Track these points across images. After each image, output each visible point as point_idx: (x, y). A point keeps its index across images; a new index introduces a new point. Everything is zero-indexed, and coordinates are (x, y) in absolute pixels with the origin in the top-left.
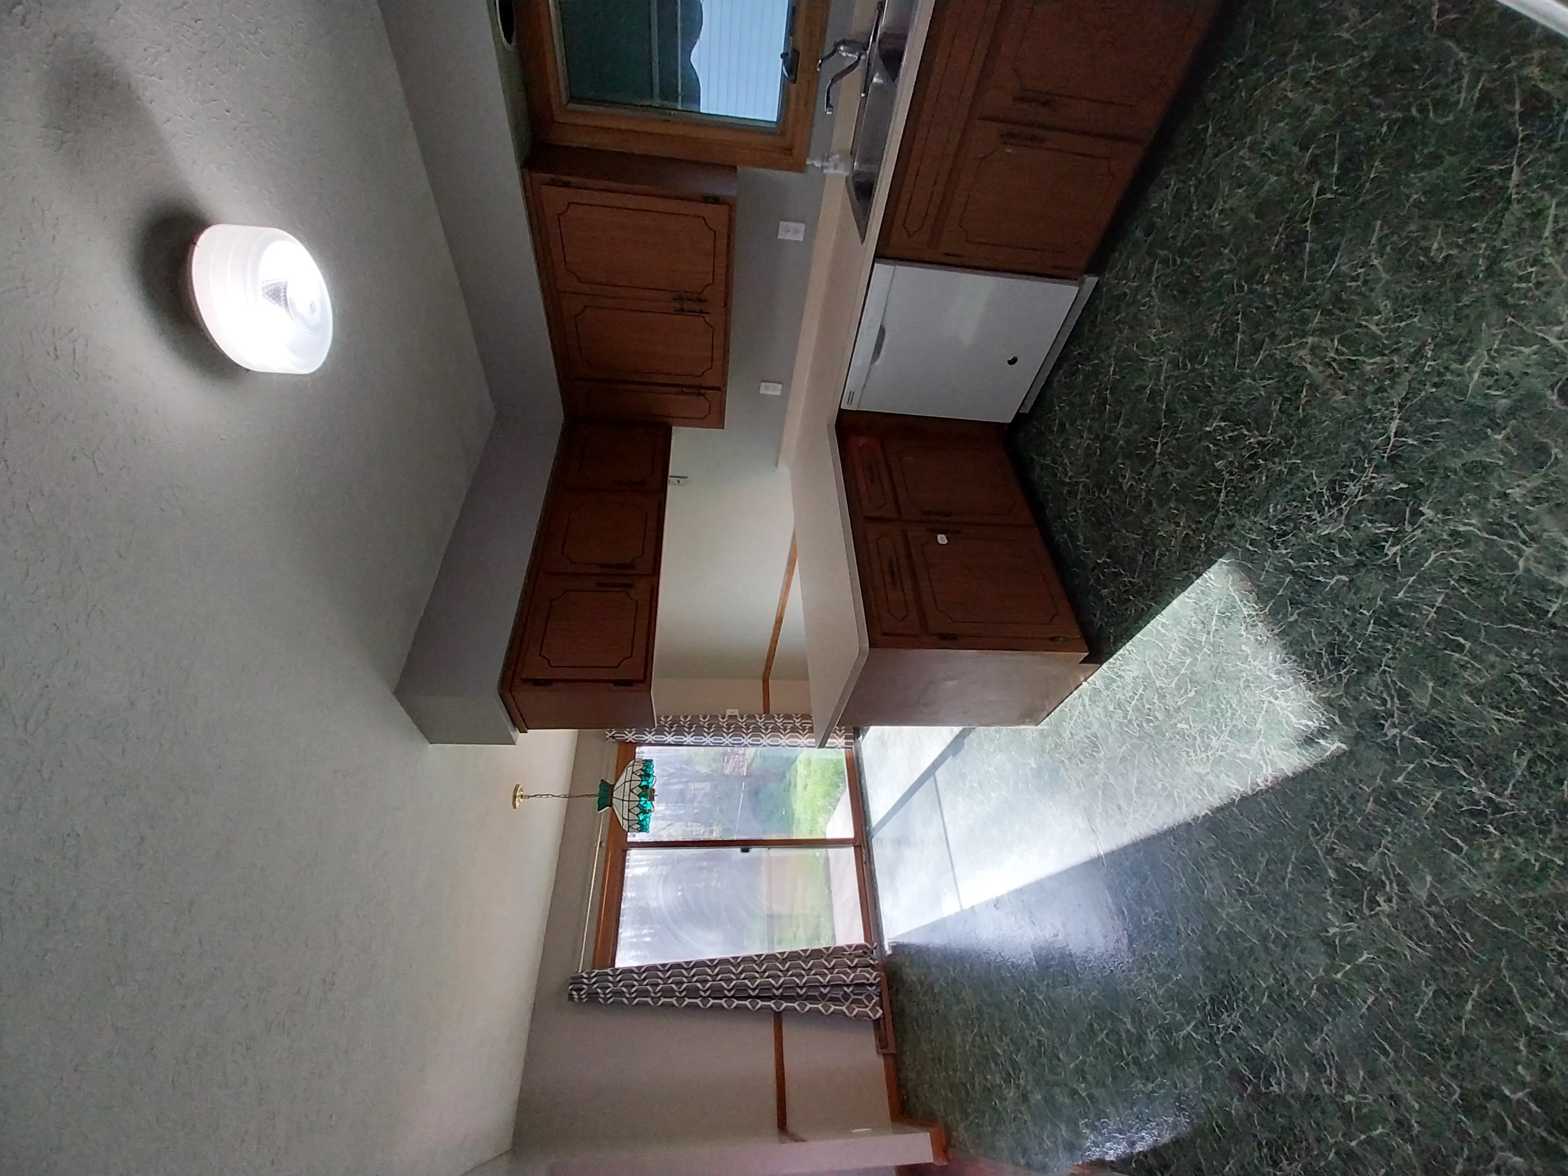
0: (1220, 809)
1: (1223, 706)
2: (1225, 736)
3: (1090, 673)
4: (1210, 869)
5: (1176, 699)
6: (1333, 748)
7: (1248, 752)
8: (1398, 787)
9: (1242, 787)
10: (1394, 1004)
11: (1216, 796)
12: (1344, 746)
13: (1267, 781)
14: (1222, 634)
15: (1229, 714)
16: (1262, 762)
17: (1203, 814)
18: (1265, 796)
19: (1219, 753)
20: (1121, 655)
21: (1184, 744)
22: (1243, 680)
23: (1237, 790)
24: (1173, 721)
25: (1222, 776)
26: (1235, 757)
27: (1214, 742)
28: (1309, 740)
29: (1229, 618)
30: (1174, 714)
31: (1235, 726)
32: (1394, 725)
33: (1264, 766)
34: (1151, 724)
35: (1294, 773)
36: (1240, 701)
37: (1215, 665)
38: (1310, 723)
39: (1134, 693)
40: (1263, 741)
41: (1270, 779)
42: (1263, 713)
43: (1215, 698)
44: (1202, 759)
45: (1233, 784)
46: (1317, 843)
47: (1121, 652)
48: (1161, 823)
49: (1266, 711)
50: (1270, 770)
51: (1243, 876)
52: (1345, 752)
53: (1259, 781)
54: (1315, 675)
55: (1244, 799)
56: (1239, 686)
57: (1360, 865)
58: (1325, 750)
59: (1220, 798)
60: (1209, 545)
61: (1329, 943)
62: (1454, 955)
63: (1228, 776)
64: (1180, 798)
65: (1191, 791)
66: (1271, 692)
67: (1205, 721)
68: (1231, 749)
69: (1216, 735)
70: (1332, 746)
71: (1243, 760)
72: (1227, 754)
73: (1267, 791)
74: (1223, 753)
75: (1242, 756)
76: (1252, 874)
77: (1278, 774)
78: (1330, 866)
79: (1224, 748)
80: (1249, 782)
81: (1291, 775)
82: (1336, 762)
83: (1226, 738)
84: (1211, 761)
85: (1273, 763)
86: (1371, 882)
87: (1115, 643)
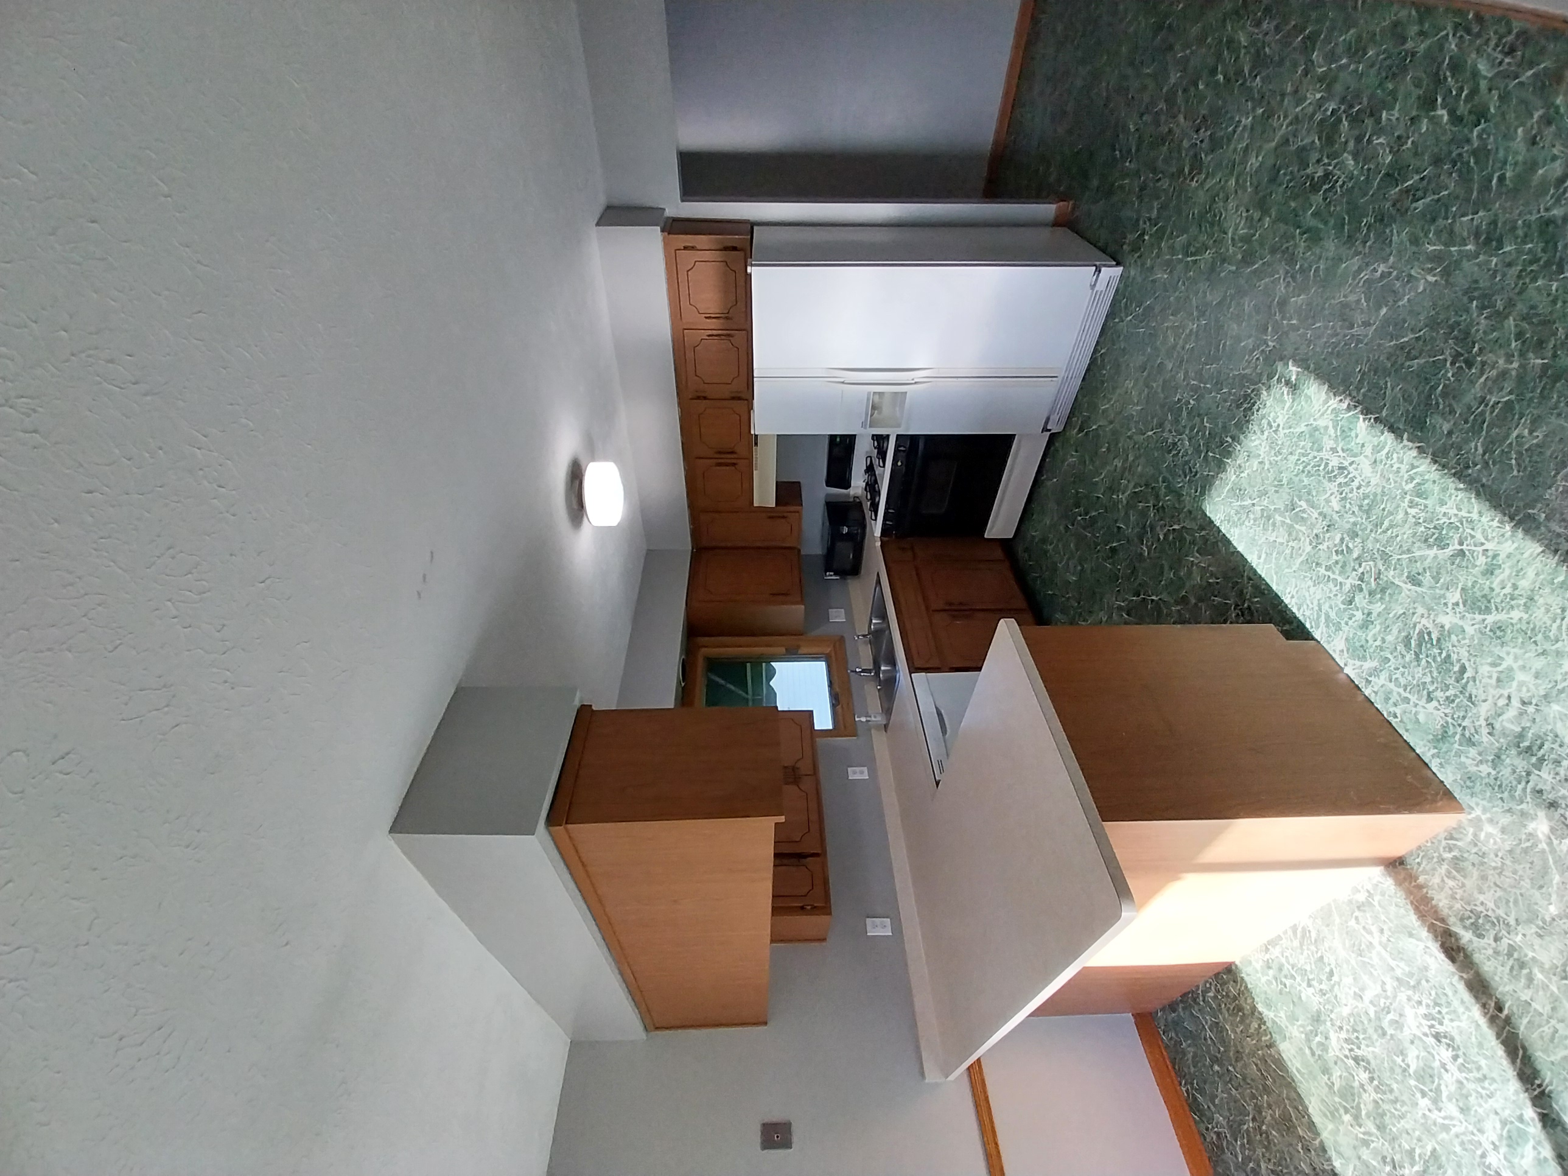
0: (1392, 429)
1: (1301, 468)
2: (1325, 454)
3: (1333, 663)
4: (1469, 407)
5: (1314, 521)
6: (1294, 369)
7: (1326, 428)
8: (1299, 320)
9: (1359, 418)
10: (1452, 207)
11: (1382, 438)
12: (1290, 363)
13: (1341, 400)
14: (1251, 492)
15: (1305, 459)
16: (1329, 412)
17: (1410, 444)
18: (1354, 394)
19: (1341, 453)
20: (1299, 609)
21: (1350, 495)
22: (1276, 459)
23: (1364, 420)
24: (1336, 517)
25: (1359, 440)
26: (1336, 436)
27: (1334, 462)
28: (1294, 388)
29: (1240, 490)
30: (1328, 518)
31: (1312, 449)
32: (1268, 346)
33: (1330, 409)
34: (1350, 545)
35: (1324, 384)
36: (1291, 453)
37: (1274, 489)
38: (1285, 393)
39: (1328, 581)
40: (1312, 419)
41: (1338, 398)
42: (1292, 430)
43: (1298, 478)
44: (1356, 469)
45: (1361, 427)
46: (1367, 336)
47: (1295, 610)
48: (1461, 495)
49: (1290, 428)
50: (1331, 402)
51: (1447, 372)
52: (1294, 360)
53: (1345, 406)
54: (1256, 407)
55: (1366, 412)
56: (1281, 460)
57: (1363, 300)
58: (1298, 374)
59: (1383, 433)
60: (1202, 528)
61: (1447, 273)
62: (1381, 219)
63: (1357, 436)
64: (1412, 479)
65: (1395, 468)
66: (1276, 431)
67: (1320, 481)
68: (1332, 444)
69: (1327, 464)
70: (1293, 371)
71: (1335, 427)
72: (1338, 445)
73: (1350, 395)
74: (1339, 449)
75: (1333, 431)
76: (1439, 366)
77: (1331, 394)
78: (1377, 317)
79: (1334, 450)
80: (1352, 413)
81: (1326, 386)
82: (1303, 363)
83: (1324, 453)
84: (1353, 459)
85: (1326, 402)
86: (1369, 288)
87: (1291, 623)
